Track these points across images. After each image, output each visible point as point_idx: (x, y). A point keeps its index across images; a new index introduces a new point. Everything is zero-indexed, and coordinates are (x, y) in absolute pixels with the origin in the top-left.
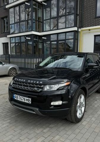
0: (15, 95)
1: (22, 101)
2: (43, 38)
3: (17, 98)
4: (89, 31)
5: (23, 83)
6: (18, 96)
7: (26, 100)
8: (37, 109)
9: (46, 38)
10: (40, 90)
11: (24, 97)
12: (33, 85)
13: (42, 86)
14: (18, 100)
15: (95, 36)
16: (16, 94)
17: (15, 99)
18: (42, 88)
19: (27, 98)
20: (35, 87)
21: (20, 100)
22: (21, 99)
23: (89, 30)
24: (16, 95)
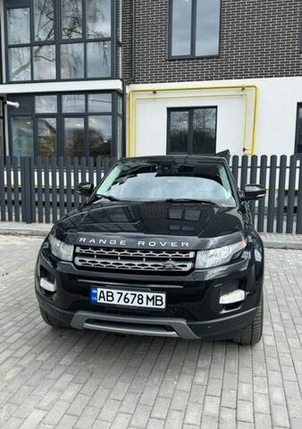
0: (99, 290)
1: (129, 304)
2: (9, 103)
3: (110, 298)
4: (154, 96)
5: (120, 249)
6: (115, 292)
7: (145, 299)
8: (183, 322)
9: (16, 104)
10: (189, 265)
11: (138, 293)
12: (159, 254)
13: (191, 255)
14: (115, 302)
15: (170, 110)
16: (103, 286)
17: (102, 301)
18: (193, 260)
19: (151, 295)
20: (168, 259)
21: (122, 302)
22: (125, 298)
23: (155, 92)
24: (105, 291)
